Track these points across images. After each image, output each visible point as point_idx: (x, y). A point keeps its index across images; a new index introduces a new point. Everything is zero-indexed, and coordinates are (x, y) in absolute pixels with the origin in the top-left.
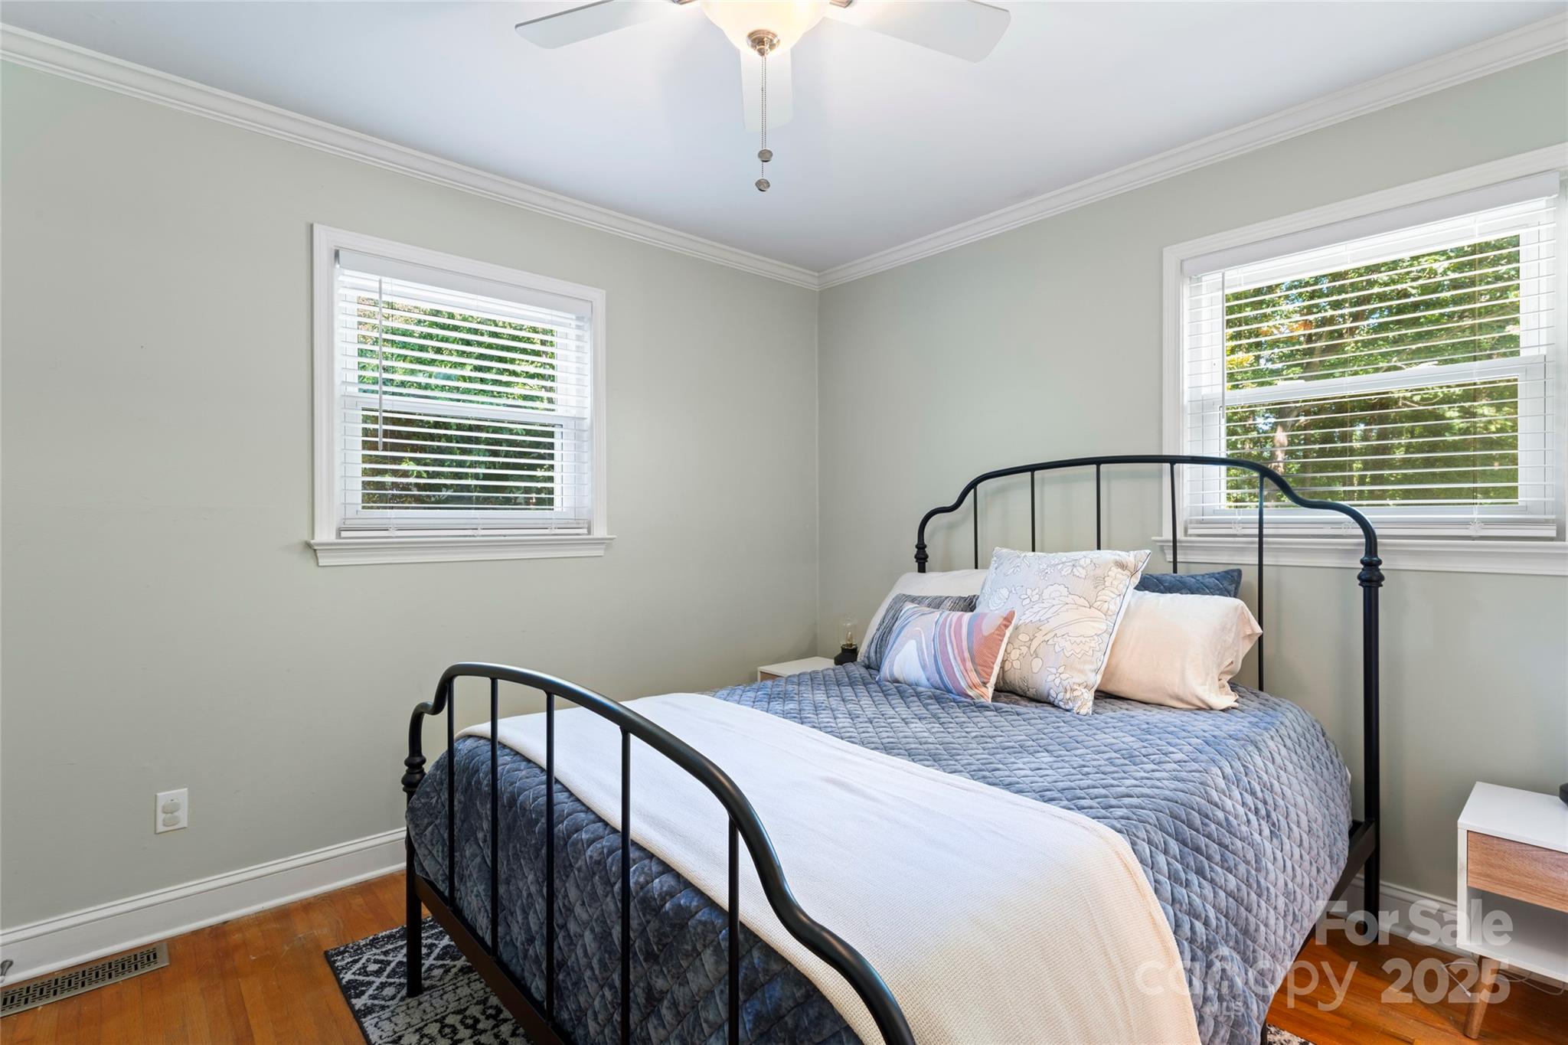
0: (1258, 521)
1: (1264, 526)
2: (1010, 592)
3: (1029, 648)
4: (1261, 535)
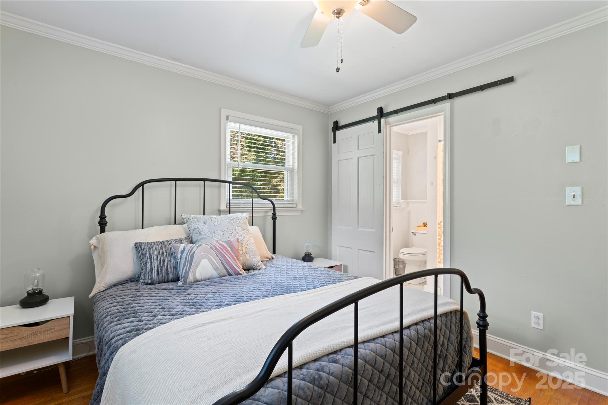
0: (252, 203)
1: (253, 205)
2: (223, 232)
3: (242, 251)
4: (252, 207)
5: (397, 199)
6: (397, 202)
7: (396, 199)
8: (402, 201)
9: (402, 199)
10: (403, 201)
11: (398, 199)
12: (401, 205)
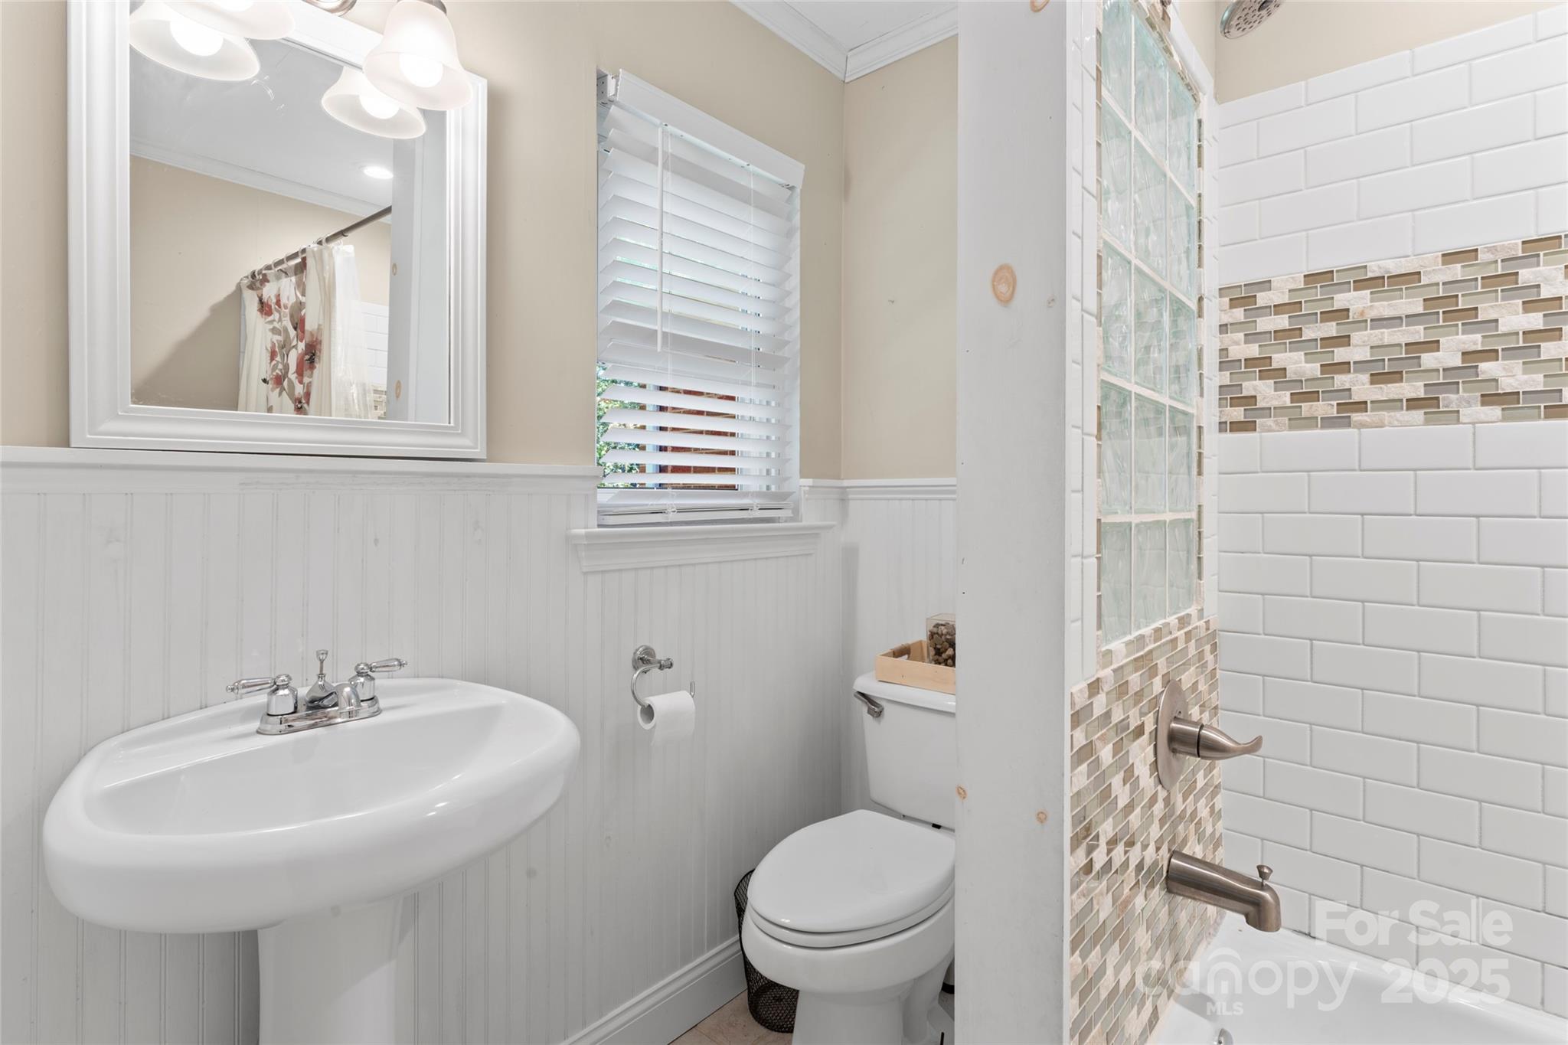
5: (773, 472)
6: (773, 488)
7: (768, 472)
8: (801, 484)
9: (803, 475)
10: (809, 482)
11: (779, 472)
12: (796, 511)
